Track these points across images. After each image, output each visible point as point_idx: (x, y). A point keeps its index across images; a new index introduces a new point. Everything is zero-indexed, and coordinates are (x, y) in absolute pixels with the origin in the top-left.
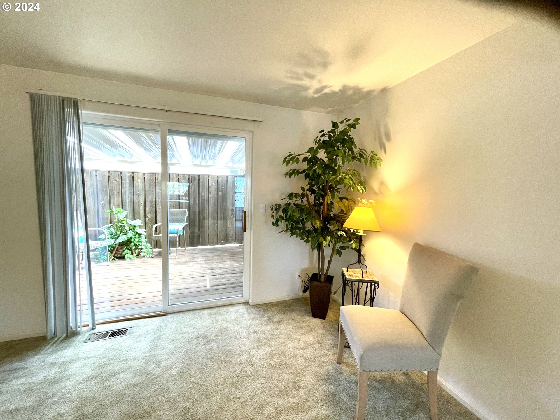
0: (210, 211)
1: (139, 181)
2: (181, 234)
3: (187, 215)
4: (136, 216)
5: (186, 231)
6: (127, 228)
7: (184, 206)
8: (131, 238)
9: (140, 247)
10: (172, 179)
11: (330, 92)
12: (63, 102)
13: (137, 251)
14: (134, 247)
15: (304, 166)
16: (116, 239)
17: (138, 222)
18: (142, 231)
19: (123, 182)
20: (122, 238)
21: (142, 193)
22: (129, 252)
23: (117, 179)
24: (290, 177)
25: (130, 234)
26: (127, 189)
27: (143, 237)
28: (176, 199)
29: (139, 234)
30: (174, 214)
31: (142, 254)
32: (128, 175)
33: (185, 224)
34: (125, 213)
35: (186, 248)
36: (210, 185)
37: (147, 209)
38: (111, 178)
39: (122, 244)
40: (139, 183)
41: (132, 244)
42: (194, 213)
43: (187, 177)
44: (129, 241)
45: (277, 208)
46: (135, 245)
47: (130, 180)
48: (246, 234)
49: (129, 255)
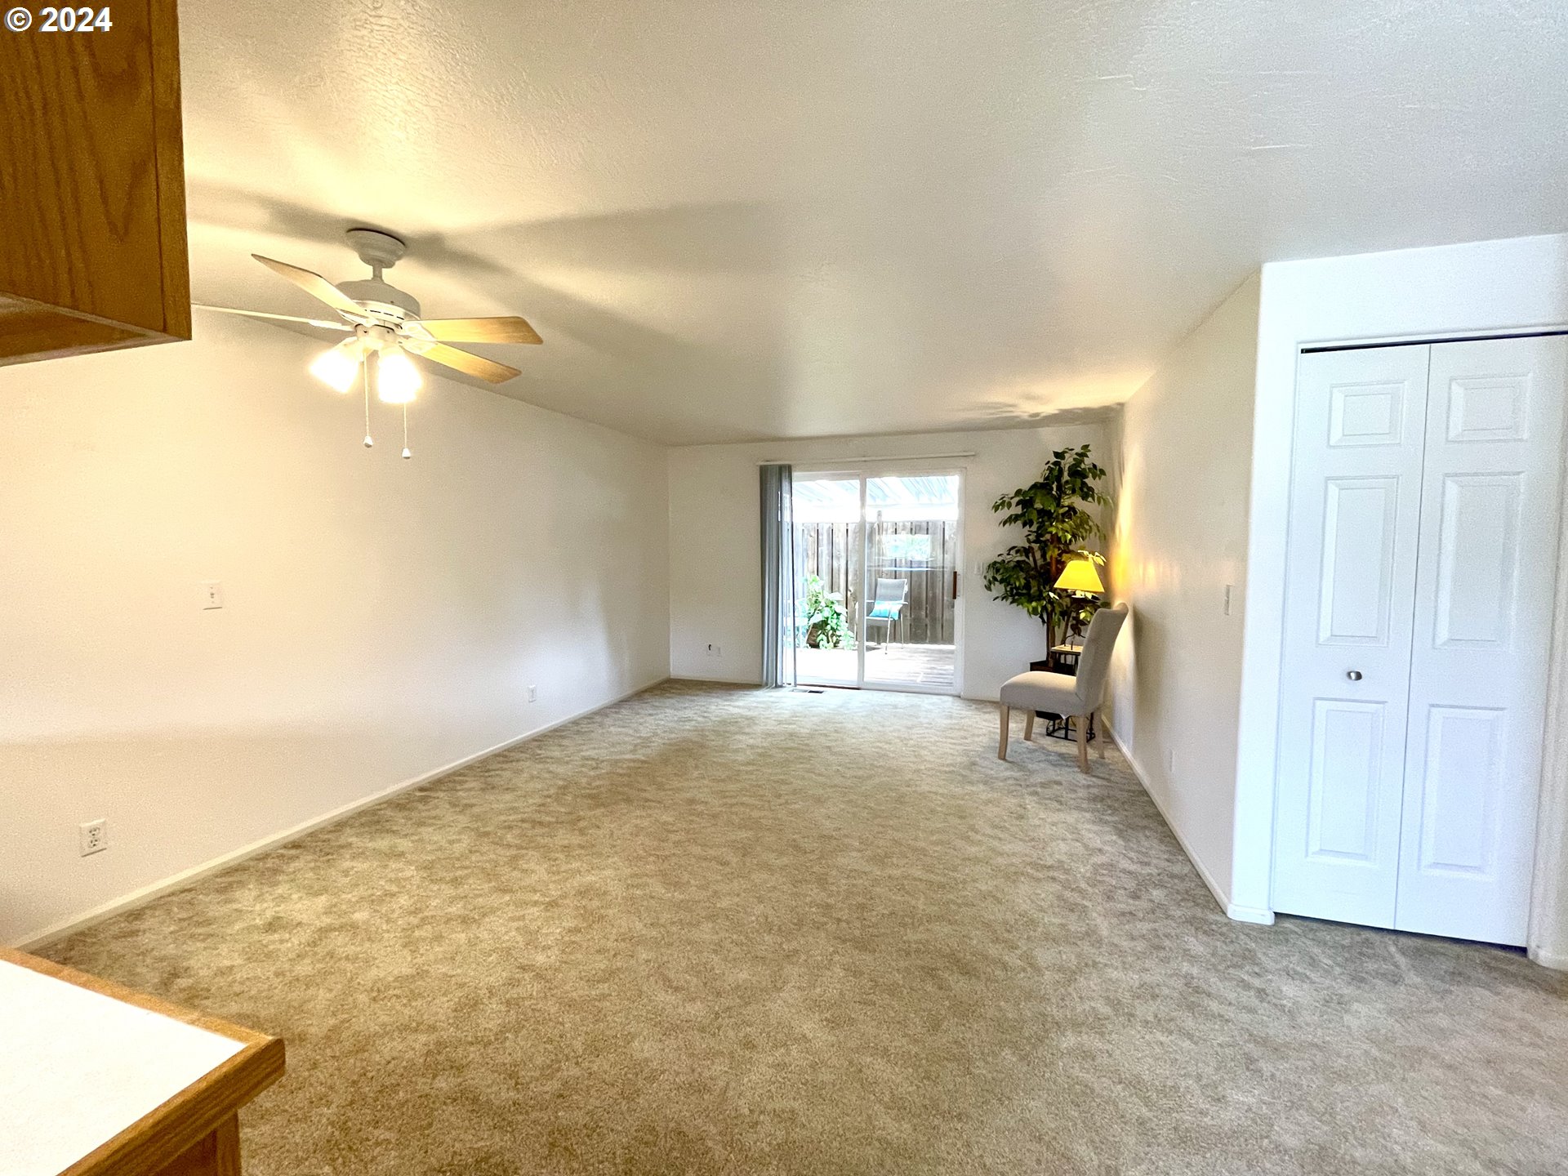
0: (945, 584)
1: (840, 535)
2: (896, 618)
3: (906, 589)
4: (835, 588)
5: (905, 616)
6: (823, 604)
7: (903, 575)
8: (827, 618)
9: (838, 633)
10: (887, 530)
11: (1056, 412)
12: (781, 468)
13: (835, 638)
14: (831, 632)
15: (1019, 510)
16: (810, 618)
17: (839, 596)
18: (841, 609)
19: (820, 537)
20: (818, 618)
21: (843, 554)
22: (825, 638)
23: (812, 534)
24: (1004, 525)
25: (827, 613)
26: (825, 549)
27: (842, 618)
28: (891, 566)
29: (838, 614)
30: (887, 586)
31: (840, 645)
32: (826, 527)
33: (903, 602)
34: (821, 583)
35: (905, 645)
36: (947, 537)
37: (850, 578)
38: (806, 532)
39: (815, 626)
40: (840, 540)
41: (829, 627)
42: (920, 586)
43: (908, 525)
44: (825, 623)
45: (994, 566)
46: (832, 628)
47: (828, 535)
48: (958, 602)
49: (824, 642)
